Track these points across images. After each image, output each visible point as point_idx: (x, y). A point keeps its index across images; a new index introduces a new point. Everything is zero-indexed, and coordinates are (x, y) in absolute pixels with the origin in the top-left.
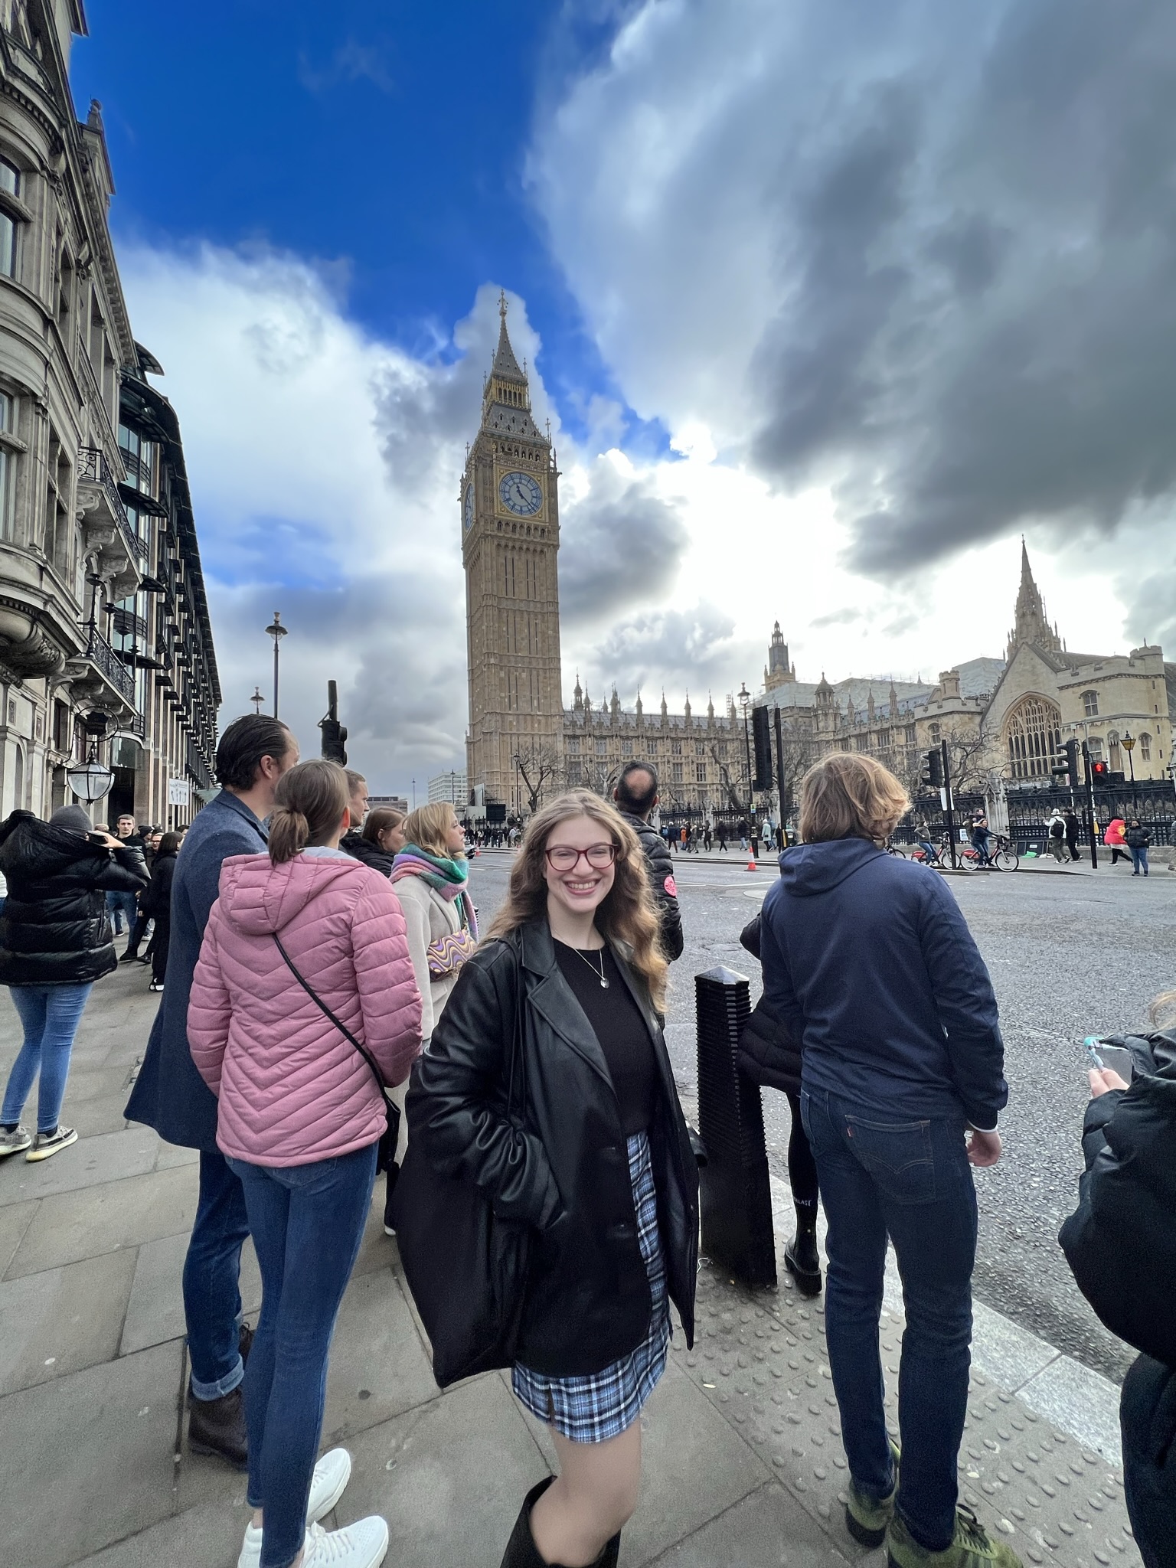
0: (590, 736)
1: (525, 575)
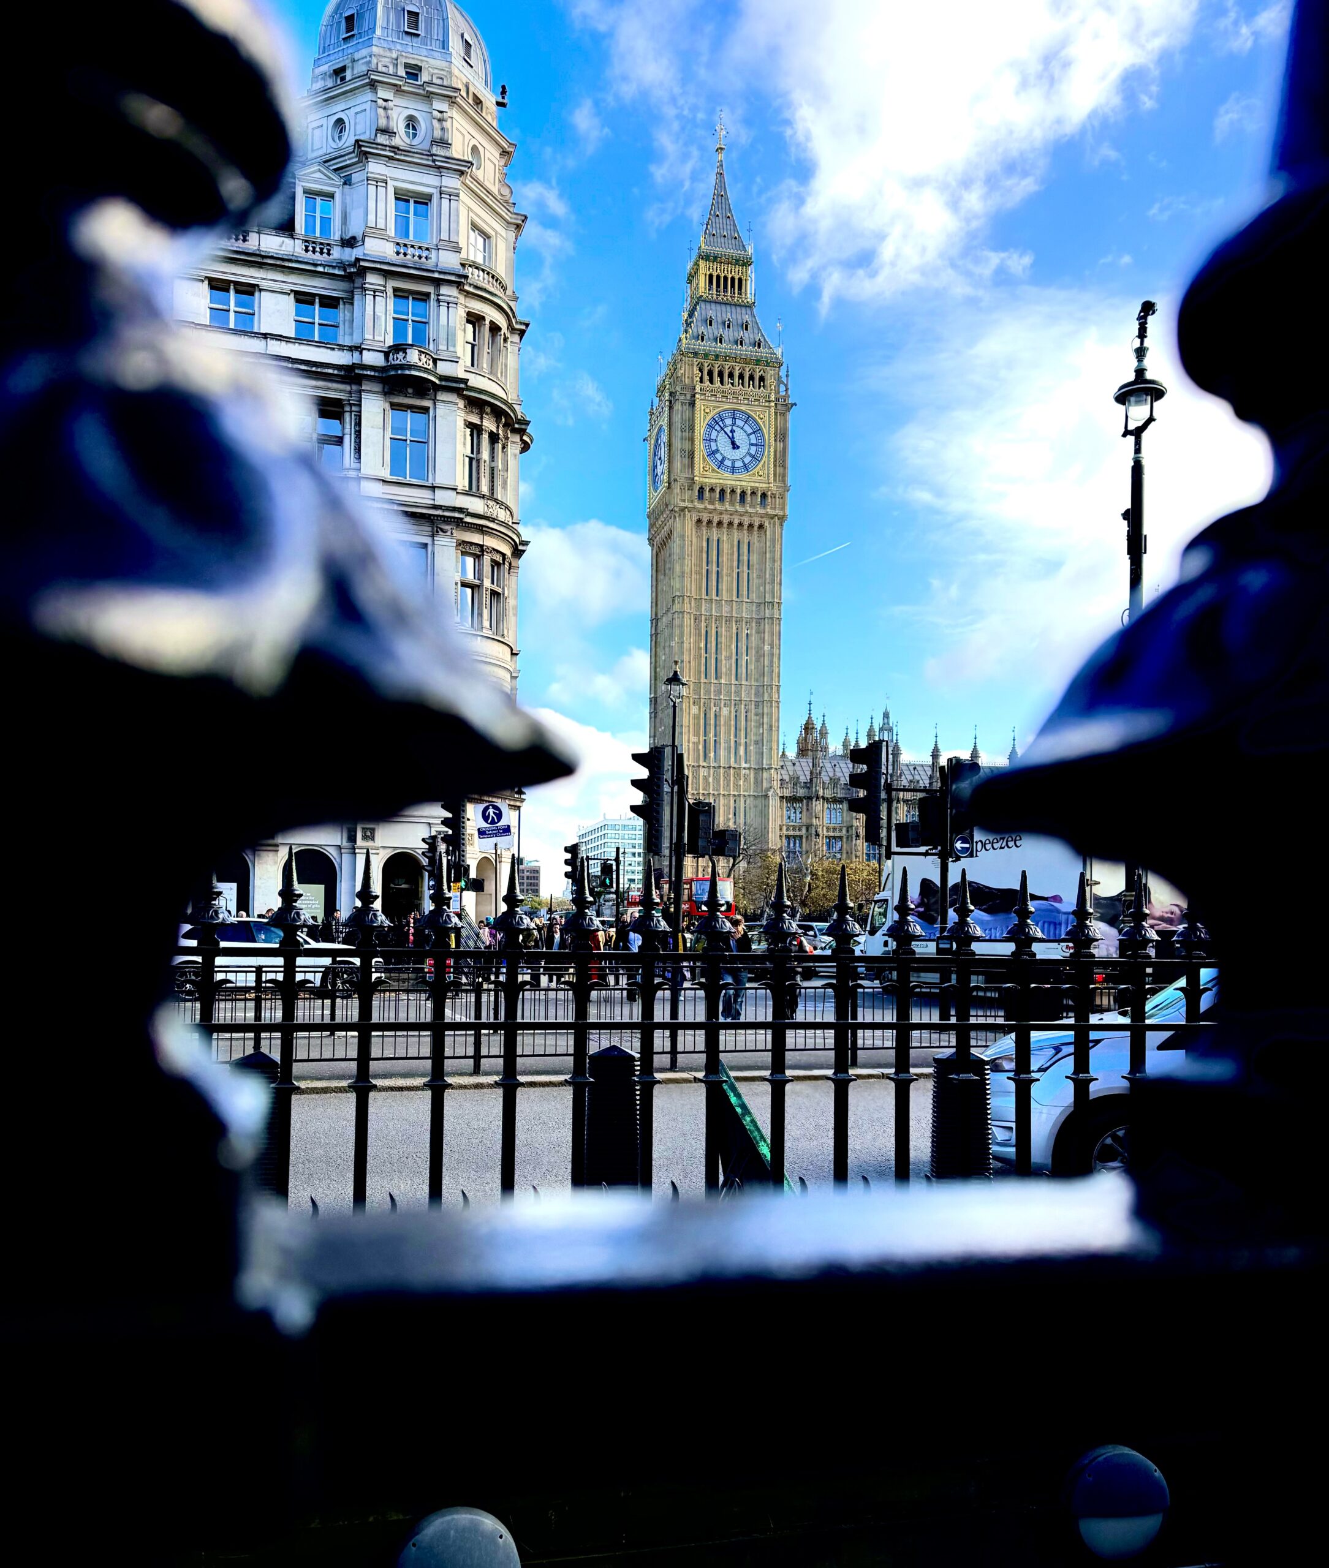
0: (818, 798)
1: (735, 564)
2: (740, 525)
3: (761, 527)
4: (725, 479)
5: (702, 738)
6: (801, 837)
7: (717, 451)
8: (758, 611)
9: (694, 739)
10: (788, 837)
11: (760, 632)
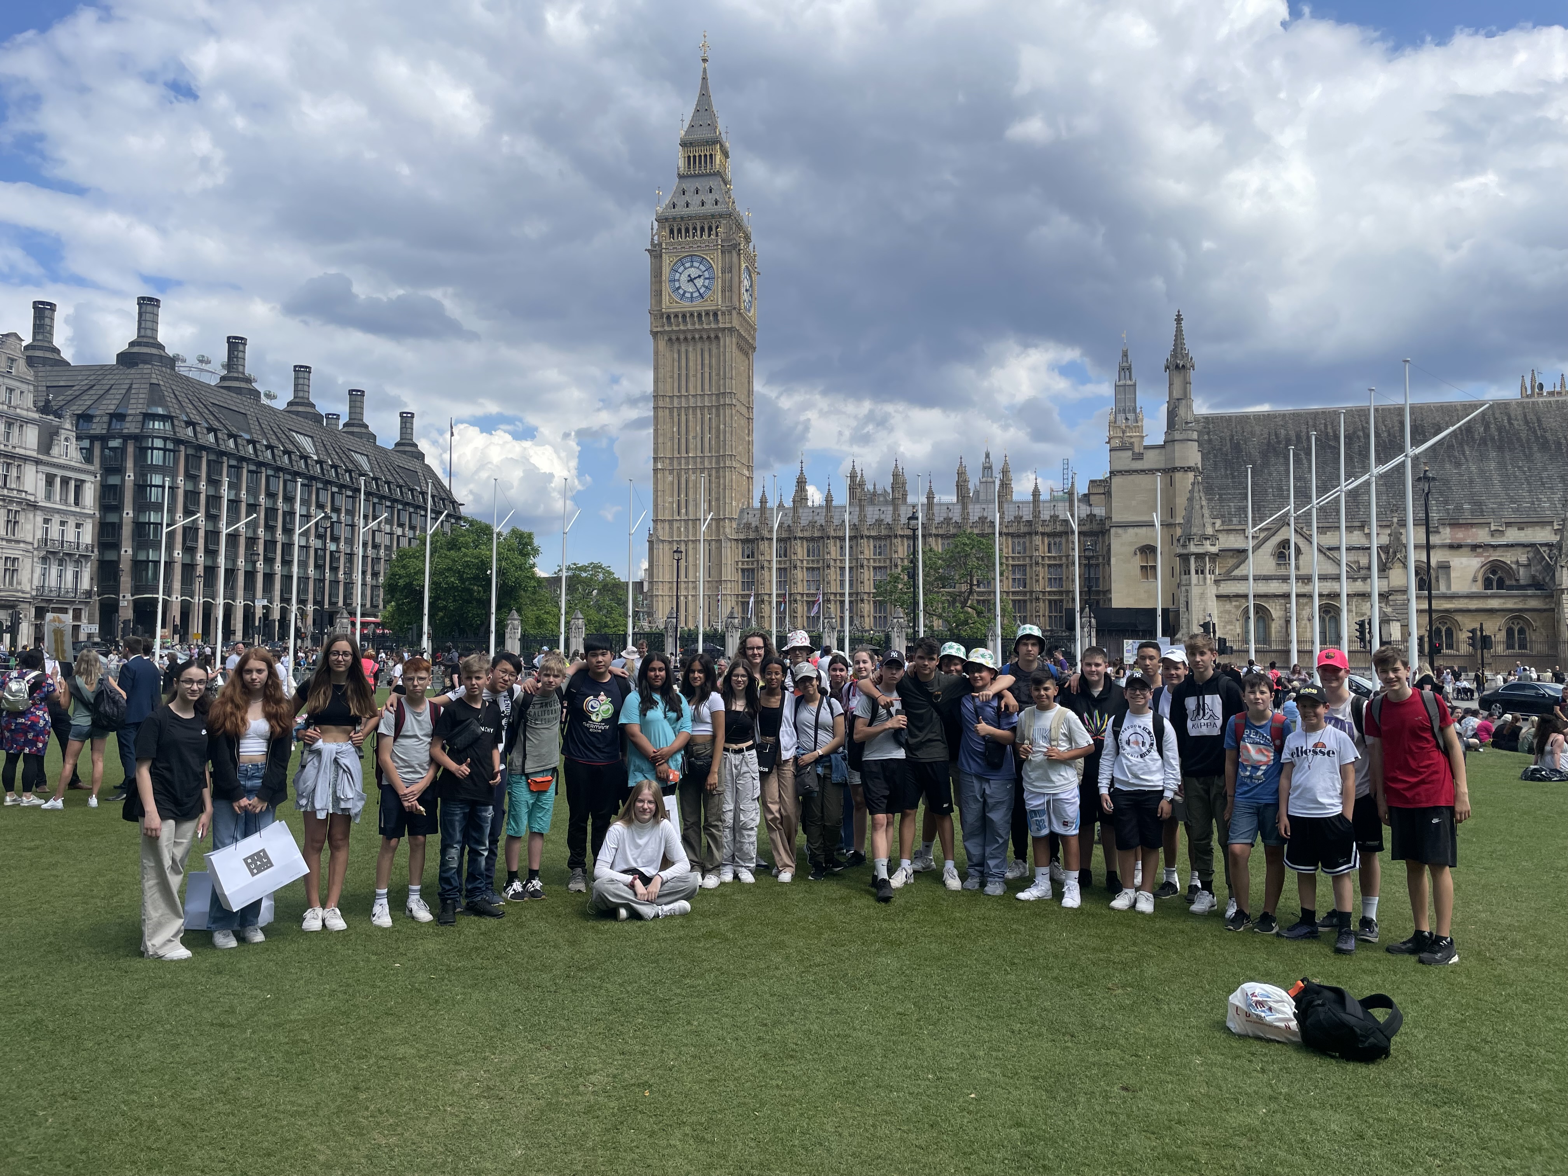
0: (763, 539)
1: (699, 367)
2: (701, 338)
3: (717, 337)
4: (686, 306)
5: (676, 498)
6: (753, 570)
7: (679, 288)
8: (718, 400)
9: (670, 500)
10: (743, 570)
11: (718, 415)
